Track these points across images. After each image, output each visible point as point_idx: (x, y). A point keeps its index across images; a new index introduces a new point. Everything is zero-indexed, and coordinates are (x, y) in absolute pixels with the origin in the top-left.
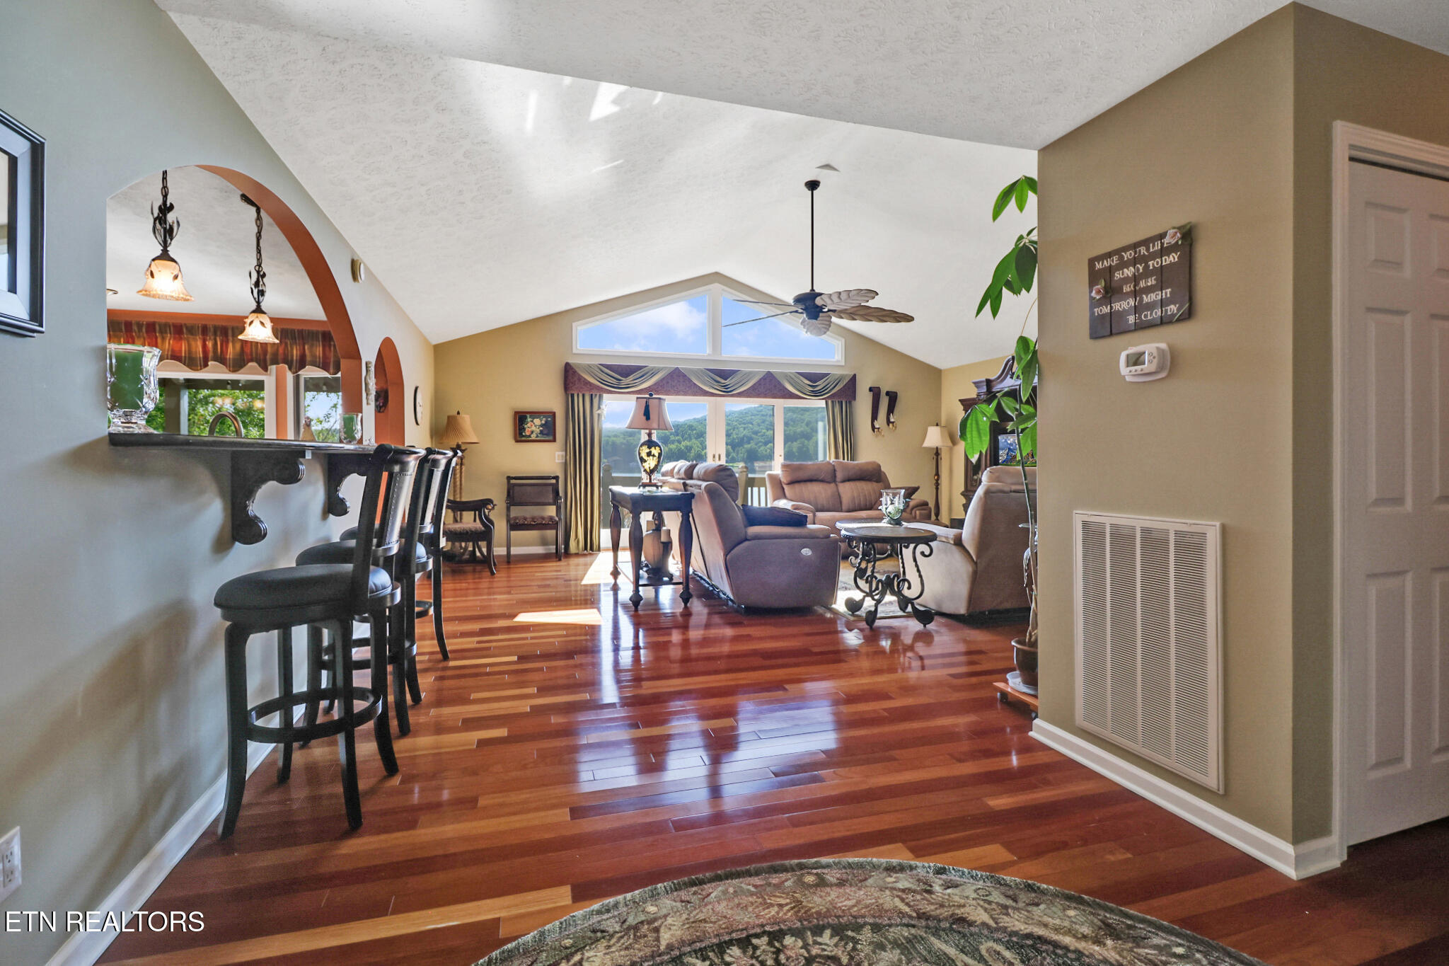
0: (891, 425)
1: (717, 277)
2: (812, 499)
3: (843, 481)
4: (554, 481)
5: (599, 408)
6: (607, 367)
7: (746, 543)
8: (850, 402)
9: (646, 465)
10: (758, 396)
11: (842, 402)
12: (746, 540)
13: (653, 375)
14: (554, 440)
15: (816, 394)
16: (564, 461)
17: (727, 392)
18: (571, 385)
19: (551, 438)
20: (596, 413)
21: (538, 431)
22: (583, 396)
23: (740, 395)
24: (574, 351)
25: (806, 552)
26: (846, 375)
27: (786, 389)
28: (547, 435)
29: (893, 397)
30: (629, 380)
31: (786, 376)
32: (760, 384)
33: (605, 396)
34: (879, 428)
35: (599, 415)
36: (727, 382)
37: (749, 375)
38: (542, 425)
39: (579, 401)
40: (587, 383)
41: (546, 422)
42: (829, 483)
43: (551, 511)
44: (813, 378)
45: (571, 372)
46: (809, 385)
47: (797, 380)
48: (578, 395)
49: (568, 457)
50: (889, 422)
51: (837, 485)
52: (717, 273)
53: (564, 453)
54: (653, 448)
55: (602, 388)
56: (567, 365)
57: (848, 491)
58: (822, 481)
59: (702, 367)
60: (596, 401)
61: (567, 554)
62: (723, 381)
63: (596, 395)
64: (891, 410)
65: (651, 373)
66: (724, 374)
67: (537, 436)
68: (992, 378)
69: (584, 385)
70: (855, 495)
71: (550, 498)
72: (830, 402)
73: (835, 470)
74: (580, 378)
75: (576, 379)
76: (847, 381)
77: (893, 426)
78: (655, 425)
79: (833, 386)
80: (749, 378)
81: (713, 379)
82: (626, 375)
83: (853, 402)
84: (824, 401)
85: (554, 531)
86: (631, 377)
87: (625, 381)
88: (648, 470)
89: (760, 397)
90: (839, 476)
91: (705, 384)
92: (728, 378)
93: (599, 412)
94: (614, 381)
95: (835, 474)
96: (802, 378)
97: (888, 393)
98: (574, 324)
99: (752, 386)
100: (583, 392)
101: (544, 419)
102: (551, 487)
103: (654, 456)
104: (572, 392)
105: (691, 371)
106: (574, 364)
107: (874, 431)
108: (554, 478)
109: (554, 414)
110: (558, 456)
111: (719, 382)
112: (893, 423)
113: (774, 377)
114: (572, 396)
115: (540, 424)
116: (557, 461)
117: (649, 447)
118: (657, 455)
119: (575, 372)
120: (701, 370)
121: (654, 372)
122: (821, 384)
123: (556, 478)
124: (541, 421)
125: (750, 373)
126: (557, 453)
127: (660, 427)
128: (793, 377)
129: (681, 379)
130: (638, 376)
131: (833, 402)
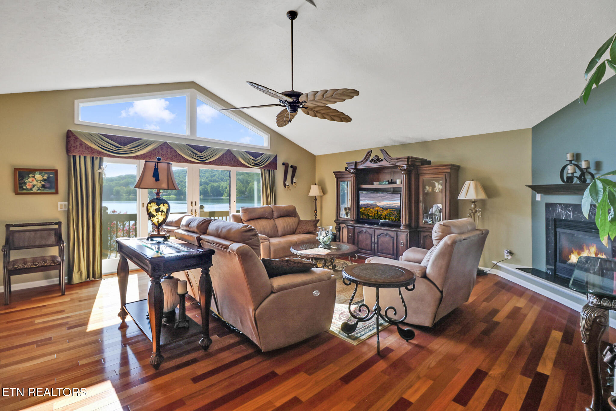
0: (294, 184)
1: (192, 85)
2: (262, 230)
3: (277, 218)
4: (56, 226)
5: (100, 168)
6: (107, 136)
7: (273, 296)
8: (274, 171)
9: (155, 220)
10: (222, 164)
11: (269, 170)
12: (272, 292)
13: (147, 145)
14: (57, 193)
15: (256, 165)
16: (67, 209)
17: (202, 161)
18: (72, 148)
19: (53, 191)
20: (97, 171)
21: (40, 185)
22: (85, 157)
23: (210, 163)
24: (76, 122)
25: (316, 293)
26: (272, 155)
27: (239, 161)
28: (50, 188)
29: (294, 168)
30: (127, 147)
31: (239, 153)
32: (223, 157)
33: (105, 159)
34: (288, 186)
35: (100, 173)
36: (202, 154)
37: (217, 151)
38: (44, 180)
39: (80, 162)
40: (88, 148)
41: (48, 178)
42: (270, 219)
43: (54, 251)
44: (255, 155)
45: (72, 138)
46: (252, 159)
47: (246, 156)
48: (80, 157)
49: (71, 207)
50: (292, 182)
51: (274, 220)
52: (193, 83)
53: (67, 203)
54: (162, 205)
55: (103, 153)
56: (69, 132)
57: (281, 223)
58: (266, 218)
59: (184, 143)
60: (97, 162)
61: (70, 285)
62: (199, 154)
63: (97, 158)
64: (293, 176)
65: (145, 144)
66: (201, 149)
67: (39, 189)
68: (358, 161)
69: (86, 149)
70: (285, 226)
71: (53, 240)
72: (263, 170)
73: (273, 211)
74: (82, 144)
75: (78, 144)
76: (273, 158)
77: (295, 184)
78: (165, 185)
79: (266, 160)
80: (216, 152)
81: (192, 151)
82: (125, 144)
83: (275, 171)
84: (260, 169)
85: (58, 271)
86: (129, 146)
87: (123, 148)
88: (157, 224)
89: (223, 165)
90: (275, 214)
91: (188, 155)
92: (203, 152)
93: (100, 171)
94: (114, 148)
95: (273, 213)
96: (248, 155)
97: (292, 167)
98: (76, 101)
99: (218, 158)
100: (85, 155)
101: (46, 175)
102: (53, 232)
103: (162, 211)
104: (74, 154)
105: (177, 145)
106: (76, 132)
107: (285, 187)
108: (56, 224)
109: (56, 172)
110: (61, 205)
111: (196, 154)
112: (295, 183)
113: (232, 153)
114: (74, 157)
115: (42, 179)
116: (59, 209)
117: (158, 204)
118: (165, 210)
119: (76, 138)
120: (184, 145)
121: (147, 144)
122: (259, 159)
123: (59, 223)
124: (43, 177)
125: (217, 150)
126: (59, 203)
127: (169, 188)
128: (243, 153)
129: (169, 150)
130: (134, 146)
131: (264, 170)
